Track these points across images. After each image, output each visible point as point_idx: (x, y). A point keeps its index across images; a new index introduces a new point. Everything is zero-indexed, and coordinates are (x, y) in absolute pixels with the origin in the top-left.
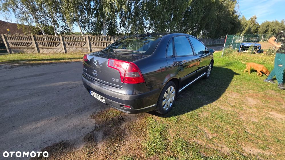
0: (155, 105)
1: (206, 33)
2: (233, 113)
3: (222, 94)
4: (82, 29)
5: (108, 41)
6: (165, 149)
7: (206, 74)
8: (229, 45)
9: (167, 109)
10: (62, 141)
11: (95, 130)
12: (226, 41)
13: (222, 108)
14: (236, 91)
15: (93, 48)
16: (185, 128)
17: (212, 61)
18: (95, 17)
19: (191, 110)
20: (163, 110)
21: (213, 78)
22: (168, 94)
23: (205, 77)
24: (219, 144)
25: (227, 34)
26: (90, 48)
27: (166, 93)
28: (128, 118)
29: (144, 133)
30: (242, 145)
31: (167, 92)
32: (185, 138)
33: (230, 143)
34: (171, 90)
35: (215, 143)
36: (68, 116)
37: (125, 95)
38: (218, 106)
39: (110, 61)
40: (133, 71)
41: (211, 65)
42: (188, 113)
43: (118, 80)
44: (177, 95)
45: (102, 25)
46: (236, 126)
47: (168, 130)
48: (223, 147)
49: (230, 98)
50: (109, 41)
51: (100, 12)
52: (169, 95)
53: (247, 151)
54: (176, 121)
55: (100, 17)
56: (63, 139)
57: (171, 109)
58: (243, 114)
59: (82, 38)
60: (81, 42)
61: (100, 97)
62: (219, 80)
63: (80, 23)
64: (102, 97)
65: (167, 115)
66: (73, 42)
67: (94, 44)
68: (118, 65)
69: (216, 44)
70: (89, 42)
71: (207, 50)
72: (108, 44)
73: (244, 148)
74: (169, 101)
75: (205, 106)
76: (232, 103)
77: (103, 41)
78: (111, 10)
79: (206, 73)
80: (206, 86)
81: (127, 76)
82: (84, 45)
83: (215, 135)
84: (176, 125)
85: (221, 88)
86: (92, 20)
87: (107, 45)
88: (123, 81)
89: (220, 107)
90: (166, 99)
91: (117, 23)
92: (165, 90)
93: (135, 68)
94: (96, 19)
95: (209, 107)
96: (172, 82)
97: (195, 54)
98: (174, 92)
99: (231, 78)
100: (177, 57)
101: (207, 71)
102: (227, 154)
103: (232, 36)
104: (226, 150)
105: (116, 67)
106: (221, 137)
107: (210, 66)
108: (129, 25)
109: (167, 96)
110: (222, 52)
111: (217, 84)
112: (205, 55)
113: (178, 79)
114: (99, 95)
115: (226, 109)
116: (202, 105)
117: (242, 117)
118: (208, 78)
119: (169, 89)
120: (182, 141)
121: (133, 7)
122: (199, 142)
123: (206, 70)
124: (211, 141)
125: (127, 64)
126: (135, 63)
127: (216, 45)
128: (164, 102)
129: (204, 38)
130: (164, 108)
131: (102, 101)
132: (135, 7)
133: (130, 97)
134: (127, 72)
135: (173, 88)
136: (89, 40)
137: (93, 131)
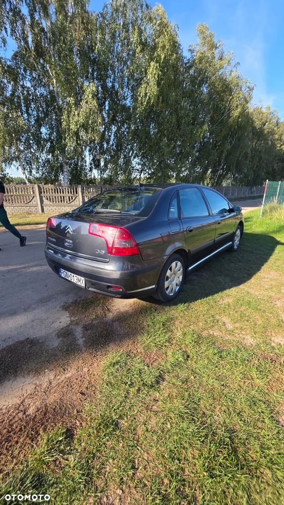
0: (154, 286)
1: (237, 177)
2: (265, 298)
3: (255, 273)
4: (27, 174)
5: (71, 193)
6: (169, 342)
7: (233, 245)
8: (273, 198)
9: (172, 294)
10: (28, 338)
11: (70, 324)
12: (267, 191)
13: (252, 292)
14: (275, 268)
15: (47, 205)
16: (197, 317)
17: (241, 224)
18: (49, 152)
19: (207, 295)
20: (166, 296)
21: (244, 250)
22: (172, 273)
23: (230, 250)
24: (241, 335)
25: (267, 180)
26: (41, 205)
27: (169, 271)
28: (116, 308)
29: (139, 325)
30: (271, 335)
31: (171, 269)
32: (197, 330)
33: (255, 333)
34: (177, 266)
35: (236, 335)
36: (27, 309)
37: (114, 272)
38: (246, 289)
39: (91, 226)
40: (124, 238)
41: (239, 230)
42: (202, 300)
43: (104, 252)
44: (186, 274)
45: (62, 166)
46: (267, 314)
47: (173, 321)
48: (246, 338)
49: (265, 278)
50: (74, 193)
51: (57, 145)
52: (175, 274)
53: (276, 340)
54: (185, 310)
55: (57, 152)
56: (29, 336)
57: (178, 294)
58: (279, 299)
59: (27, 189)
60: (26, 196)
61: (76, 278)
62: (253, 253)
63: (24, 163)
64: (79, 277)
65: (172, 302)
66: (12, 196)
67: (47, 199)
68: (103, 232)
69: (256, 195)
70: (40, 195)
71: (231, 207)
72: (72, 198)
73: (273, 338)
74: (174, 283)
75: (228, 290)
76: (268, 285)
77: (63, 193)
78: (77, 143)
79: (231, 243)
80: (232, 262)
81: (116, 246)
82: (30, 201)
83: (237, 325)
84: (184, 315)
85: (254, 264)
86: (44, 158)
87: (70, 201)
88: (110, 253)
89: (249, 290)
90: (169, 280)
91: (86, 163)
92: (167, 266)
93: (127, 234)
94: (50, 157)
95: (234, 291)
96: (177, 256)
97: (211, 214)
98: (182, 270)
99: (272, 250)
100: (184, 218)
101: (233, 241)
102: (250, 345)
103: (275, 183)
104: (250, 341)
105: (100, 234)
106: (245, 327)
107: (238, 232)
108: (106, 165)
109: (171, 275)
110: (261, 209)
111: (249, 259)
112: (228, 215)
113: (187, 251)
114: (75, 275)
115: (257, 293)
116: (222, 289)
117: (277, 303)
118: (235, 251)
119: (174, 264)
120: (192, 332)
121: (112, 137)
122: (215, 334)
123: (231, 237)
124: (231, 332)
125: (117, 229)
126: (127, 228)
127: (254, 196)
128: (166, 284)
129: (234, 185)
130: (167, 292)
131: (79, 284)
132: (116, 136)
133: (121, 275)
134: (116, 241)
135: (179, 264)
136: (40, 193)
137: (69, 326)
